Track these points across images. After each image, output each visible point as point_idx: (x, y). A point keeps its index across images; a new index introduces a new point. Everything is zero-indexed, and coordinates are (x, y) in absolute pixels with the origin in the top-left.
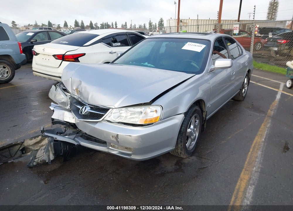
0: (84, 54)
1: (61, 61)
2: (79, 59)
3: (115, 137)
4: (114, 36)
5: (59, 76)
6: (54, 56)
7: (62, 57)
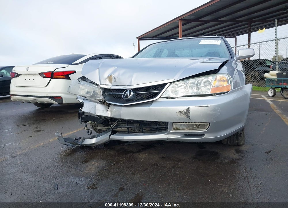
0: (75, 72)
1: (50, 78)
2: (70, 76)
3: (184, 112)
4: (100, 57)
5: (47, 95)
6: (41, 74)
7: (51, 74)
